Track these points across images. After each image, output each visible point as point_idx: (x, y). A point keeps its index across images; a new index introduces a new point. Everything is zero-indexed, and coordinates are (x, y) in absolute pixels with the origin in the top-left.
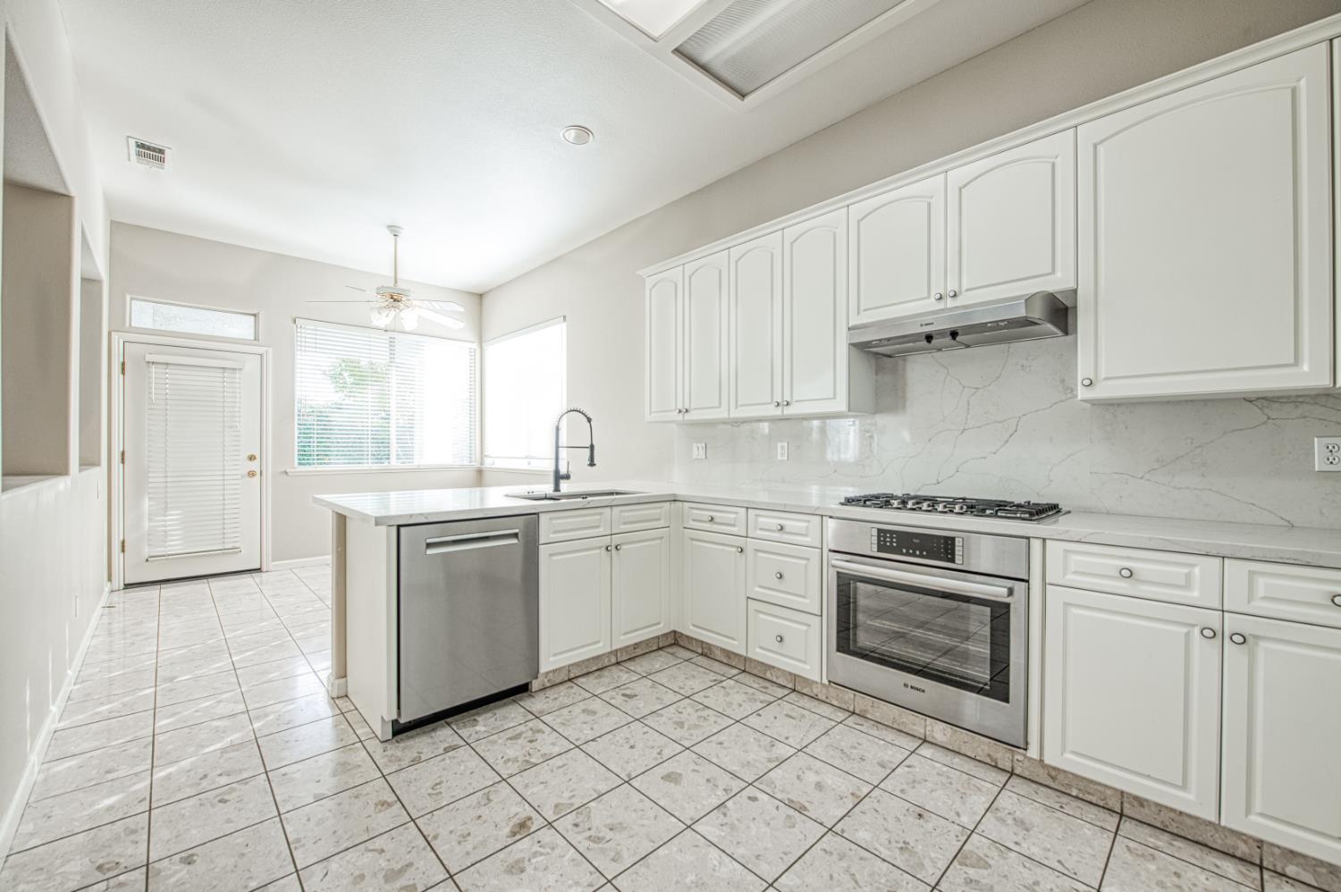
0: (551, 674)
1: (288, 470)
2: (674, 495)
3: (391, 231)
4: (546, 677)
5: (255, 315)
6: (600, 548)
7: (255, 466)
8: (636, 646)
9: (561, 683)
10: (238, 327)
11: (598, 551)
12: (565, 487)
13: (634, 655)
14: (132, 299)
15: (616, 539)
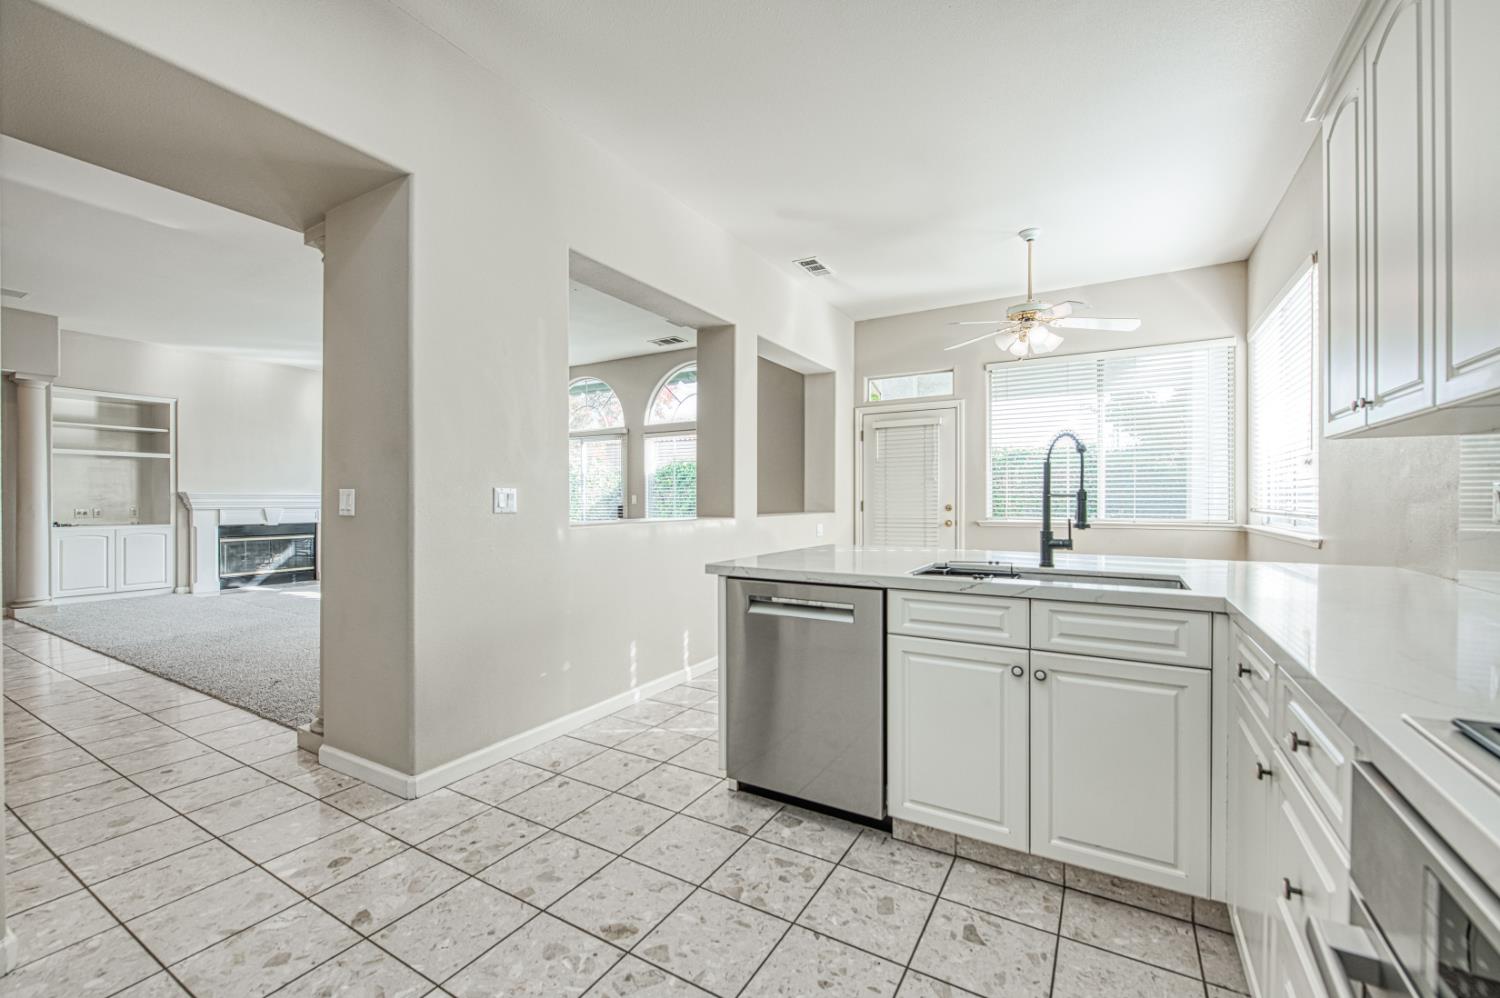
0: (923, 830)
1: (979, 521)
2: (1224, 601)
3: (1024, 237)
4: (915, 829)
5: (952, 371)
6: (1007, 665)
7: (950, 516)
8: (1117, 882)
9: (940, 852)
10: (941, 384)
11: (999, 670)
12: (1062, 560)
13: (1108, 895)
14: (869, 380)
15: (1039, 661)
